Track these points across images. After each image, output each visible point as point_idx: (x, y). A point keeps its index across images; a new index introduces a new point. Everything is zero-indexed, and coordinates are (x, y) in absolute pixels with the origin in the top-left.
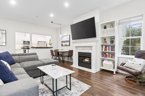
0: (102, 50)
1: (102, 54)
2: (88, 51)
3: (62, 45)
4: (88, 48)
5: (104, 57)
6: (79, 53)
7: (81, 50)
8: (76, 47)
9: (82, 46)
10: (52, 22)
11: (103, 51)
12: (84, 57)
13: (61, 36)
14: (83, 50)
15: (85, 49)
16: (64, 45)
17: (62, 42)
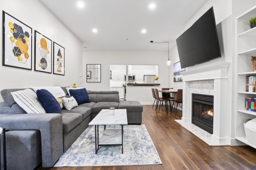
1: (246, 100)
3: (175, 81)
4: (208, 84)
5: (252, 110)
6: (194, 95)
7: (197, 90)
8: (190, 82)
10: (152, 42)
11: (251, 92)
12: (203, 104)
13: (169, 63)
14: (199, 88)
15: (203, 88)
16: (177, 80)
17: (175, 74)
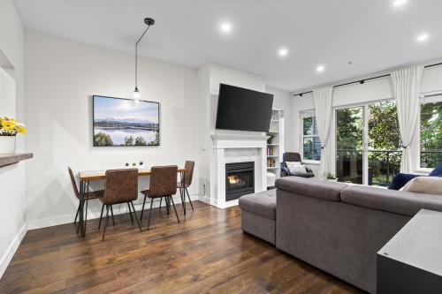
0: (267, 155)
2: (250, 159)
3: (103, 144)
4: (248, 152)
17: (104, 124)
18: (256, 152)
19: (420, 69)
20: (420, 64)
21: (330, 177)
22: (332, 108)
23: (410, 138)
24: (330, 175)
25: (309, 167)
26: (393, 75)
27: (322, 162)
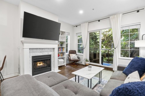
0: (58, 51)
2: (48, 53)
4: (48, 50)
7: (38, 53)
9: (40, 48)
18: (52, 50)
19: (121, 15)
20: (121, 13)
21: (87, 61)
22: (88, 32)
23: (117, 44)
24: (87, 60)
25: (79, 56)
26: (111, 17)
27: (84, 54)
